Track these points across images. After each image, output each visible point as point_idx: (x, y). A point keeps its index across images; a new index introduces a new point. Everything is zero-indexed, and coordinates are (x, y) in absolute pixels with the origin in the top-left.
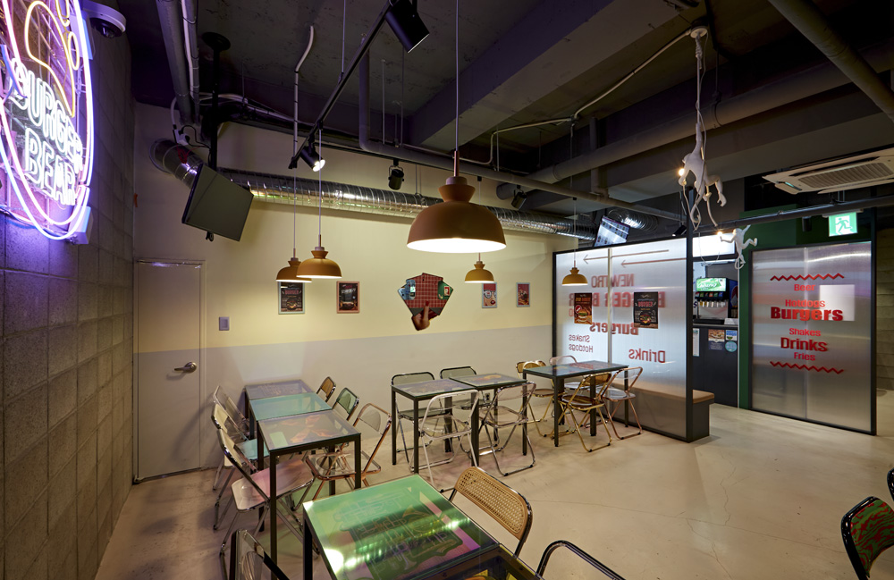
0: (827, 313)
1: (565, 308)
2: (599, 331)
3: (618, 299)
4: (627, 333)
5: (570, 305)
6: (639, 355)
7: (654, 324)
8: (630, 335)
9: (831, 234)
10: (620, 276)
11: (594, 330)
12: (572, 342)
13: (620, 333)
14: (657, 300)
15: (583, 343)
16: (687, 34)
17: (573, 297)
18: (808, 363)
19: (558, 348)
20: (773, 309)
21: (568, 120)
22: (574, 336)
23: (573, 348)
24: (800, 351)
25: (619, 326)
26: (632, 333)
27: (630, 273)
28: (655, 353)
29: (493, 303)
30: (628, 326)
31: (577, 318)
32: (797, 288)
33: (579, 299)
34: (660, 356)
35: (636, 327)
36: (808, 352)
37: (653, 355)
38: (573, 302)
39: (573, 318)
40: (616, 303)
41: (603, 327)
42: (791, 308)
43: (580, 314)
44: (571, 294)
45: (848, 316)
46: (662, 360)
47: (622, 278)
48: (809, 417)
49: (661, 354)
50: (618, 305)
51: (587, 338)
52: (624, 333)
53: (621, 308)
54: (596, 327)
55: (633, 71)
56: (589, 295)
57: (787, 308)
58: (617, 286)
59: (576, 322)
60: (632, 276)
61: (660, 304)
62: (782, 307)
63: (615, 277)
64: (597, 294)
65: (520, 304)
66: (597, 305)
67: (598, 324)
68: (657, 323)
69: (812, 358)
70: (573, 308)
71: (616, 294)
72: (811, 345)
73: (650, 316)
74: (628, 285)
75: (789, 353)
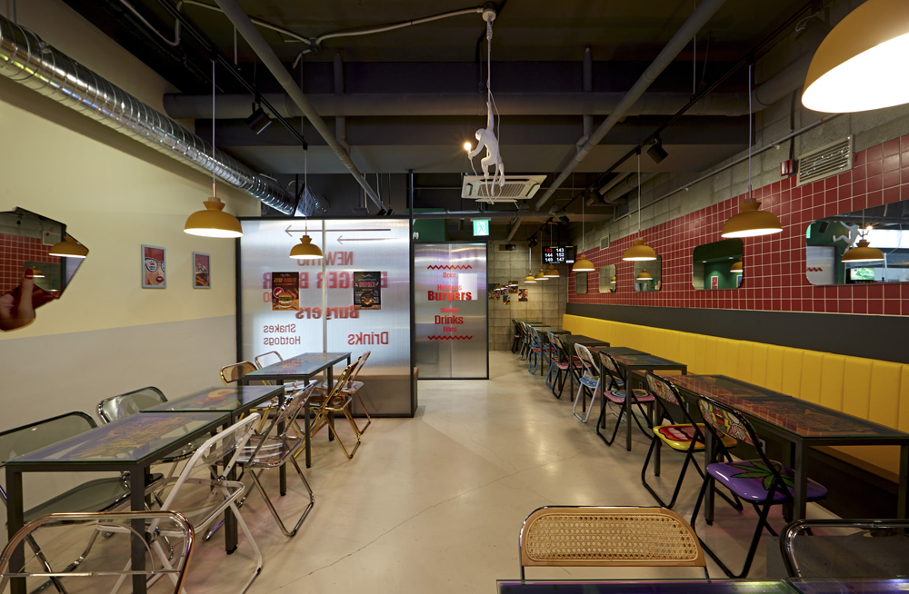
0: (463, 294)
1: (255, 293)
2: (309, 317)
3: (334, 280)
4: (346, 317)
5: (265, 287)
6: (360, 339)
7: (376, 305)
8: (349, 318)
9: (475, 234)
10: (336, 253)
11: (302, 317)
12: (269, 335)
13: (336, 317)
14: (379, 280)
15: (284, 335)
16: (479, 11)
17: (269, 277)
18: (452, 334)
19: (245, 344)
20: (429, 292)
21: (306, 42)
22: (271, 327)
23: (269, 342)
24: (447, 326)
25: (335, 310)
26: (352, 317)
27: (348, 251)
28: (378, 336)
29: (160, 280)
30: (346, 309)
31: (276, 303)
32: (445, 275)
33: (280, 280)
34: (383, 338)
35: (356, 309)
36: (451, 326)
37: (375, 338)
38: (269, 284)
39: (271, 304)
40: (331, 283)
41: (314, 313)
42: (441, 292)
43: (281, 299)
44: (265, 275)
45: (474, 297)
46: (385, 341)
47: (340, 255)
48: (453, 376)
49: (384, 335)
50: (334, 286)
51: (292, 328)
52: (341, 317)
53: (338, 290)
54: (305, 314)
55: (412, 21)
56: (296, 275)
57: (439, 292)
58: (333, 264)
59: (275, 308)
60: (351, 254)
61: (382, 283)
62: (435, 291)
63: (330, 254)
64: (306, 274)
65: (198, 284)
66: (306, 286)
67: (308, 310)
68: (380, 304)
69: (455, 329)
70: (270, 290)
71: (331, 273)
72: (454, 320)
73: (372, 296)
74: (346, 264)
75: (441, 327)
